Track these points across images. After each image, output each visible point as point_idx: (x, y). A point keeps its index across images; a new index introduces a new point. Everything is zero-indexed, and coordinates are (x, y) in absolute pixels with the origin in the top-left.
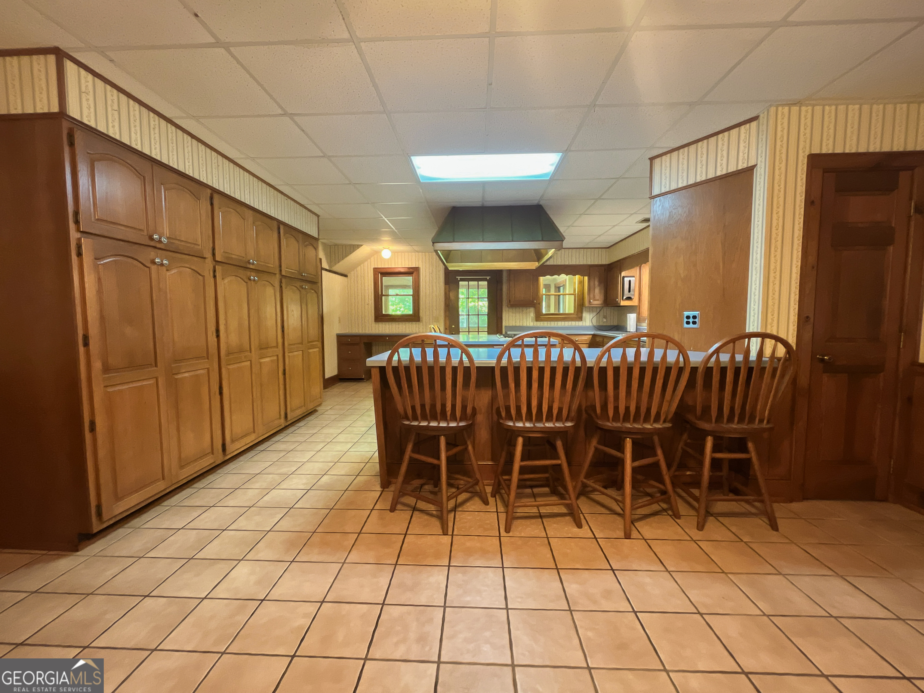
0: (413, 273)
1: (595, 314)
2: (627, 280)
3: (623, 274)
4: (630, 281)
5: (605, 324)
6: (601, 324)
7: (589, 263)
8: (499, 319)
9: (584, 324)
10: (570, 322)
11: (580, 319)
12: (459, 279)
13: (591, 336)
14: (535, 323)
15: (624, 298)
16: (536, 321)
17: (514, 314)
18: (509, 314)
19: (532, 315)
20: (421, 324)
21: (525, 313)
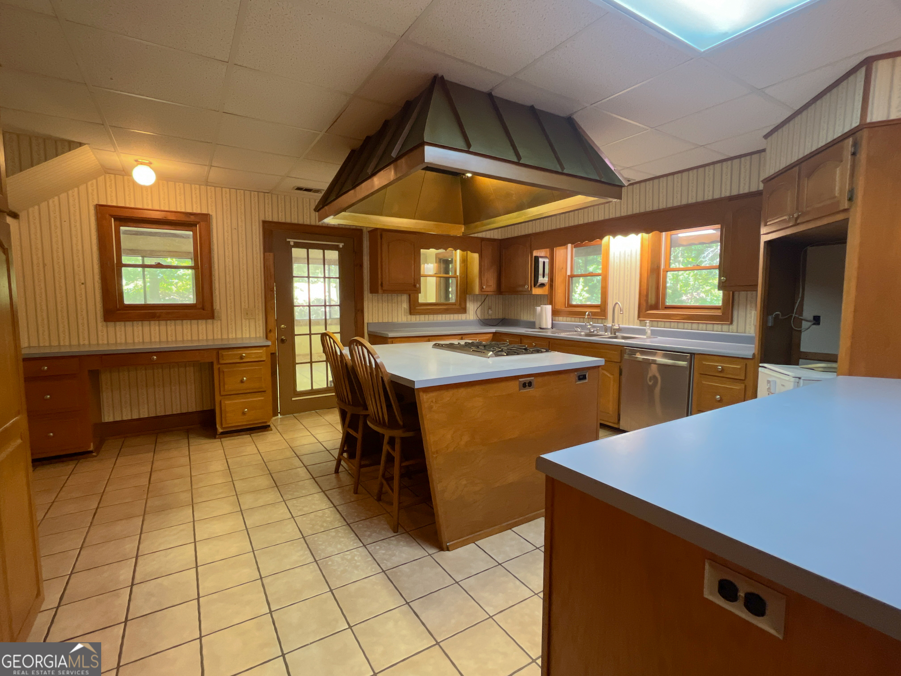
0: (195, 225)
1: (479, 303)
2: (541, 261)
3: (536, 253)
4: (544, 263)
5: (490, 317)
6: (486, 317)
8: (359, 311)
9: (468, 318)
10: (452, 316)
11: (463, 310)
12: (292, 244)
13: (492, 335)
14: (409, 317)
15: (538, 284)
16: (411, 313)
17: (380, 305)
18: (372, 305)
19: (405, 306)
20: (217, 323)
21: (395, 303)
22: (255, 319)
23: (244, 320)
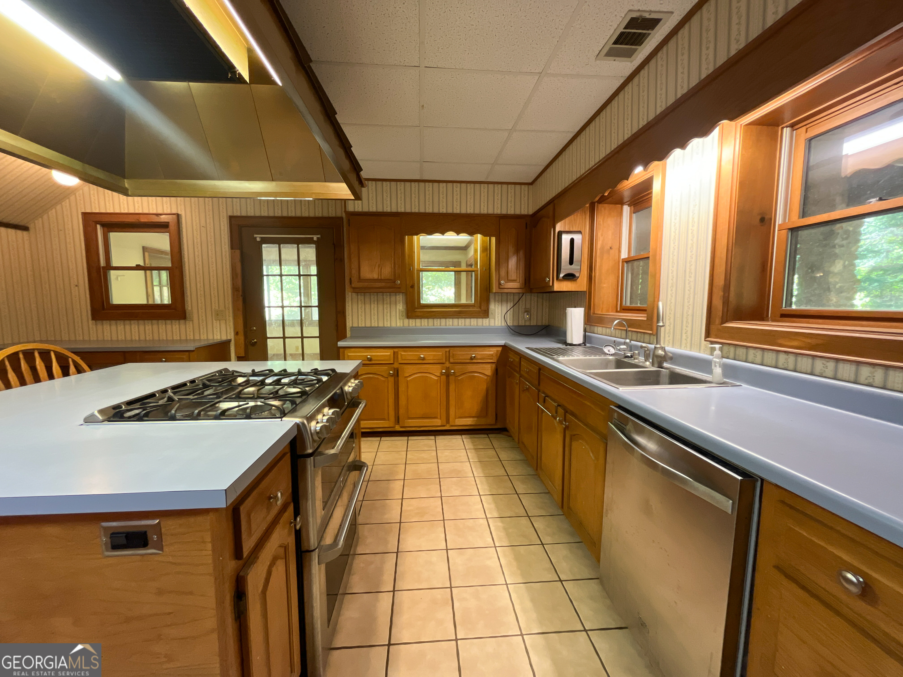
0: (168, 226)
1: (510, 305)
2: (566, 239)
3: (559, 227)
4: (572, 241)
5: (528, 324)
6: (522, 323)
7: (498, 211)
8: (341, 314)
9: (492, 324)
10: (468, 320)
11: (485, 314)
12: (258, 239)
13: (500, 349)
14: (406, 321)
15: (562, 275)
16: (409, 317)
17: (368, 306)
18: (358, 306)
19: (401, 308)
20: (189, 324)
21: (387, 304)
22: (226, 320)
23: (214, 321)
